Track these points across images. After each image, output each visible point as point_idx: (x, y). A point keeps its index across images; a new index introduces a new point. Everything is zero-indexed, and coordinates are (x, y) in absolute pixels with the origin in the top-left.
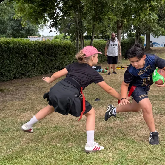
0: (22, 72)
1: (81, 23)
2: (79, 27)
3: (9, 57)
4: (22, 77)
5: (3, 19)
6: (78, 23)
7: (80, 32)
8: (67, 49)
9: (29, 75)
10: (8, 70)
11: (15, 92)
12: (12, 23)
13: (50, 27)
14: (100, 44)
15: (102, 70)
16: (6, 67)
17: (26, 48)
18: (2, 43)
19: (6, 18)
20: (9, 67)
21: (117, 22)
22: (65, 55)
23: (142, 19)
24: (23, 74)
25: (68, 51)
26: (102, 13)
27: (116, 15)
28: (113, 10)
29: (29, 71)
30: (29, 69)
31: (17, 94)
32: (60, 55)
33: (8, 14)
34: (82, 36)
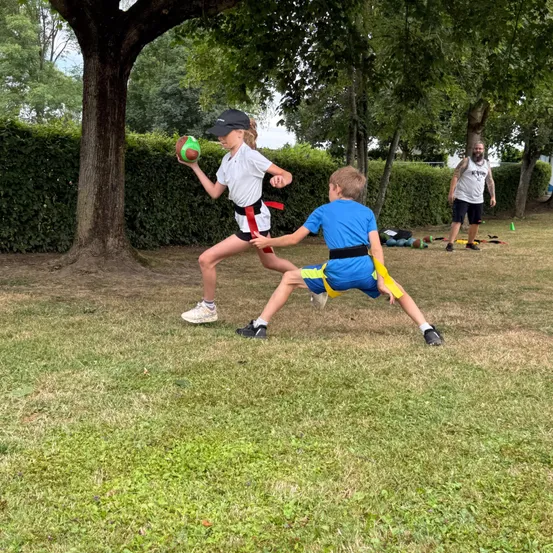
0: (194, 227)
1: (363, 105)
2: (356, 117)
3: (166, 184)
4: (192, 243)
5: (144, 93)
6: (355, 105)
7: (358, 129)
8: (320, 176)
9: (209, 238)
10: (159, 217)
11: (178, 269)
12: (167, 105)
13: (280, 110)
14: (412, 172)
15: (412, 240)
16: (155, 209)
17: (208, 163)
18: (149, 147)
19: (153, 90)
20: (162, 210)
21: (469, 112)
22: (312, 192)
23: (547, 108)
24: (195, 234)
25: (320, 182)
26: (424, 80)
27: (468, 89)
28: (458, 73)
29: (211, 229)
30: (212, 223)
31: (182, 273)
32: (297, 191)
33: (160, 78)
34: (362, 142)
